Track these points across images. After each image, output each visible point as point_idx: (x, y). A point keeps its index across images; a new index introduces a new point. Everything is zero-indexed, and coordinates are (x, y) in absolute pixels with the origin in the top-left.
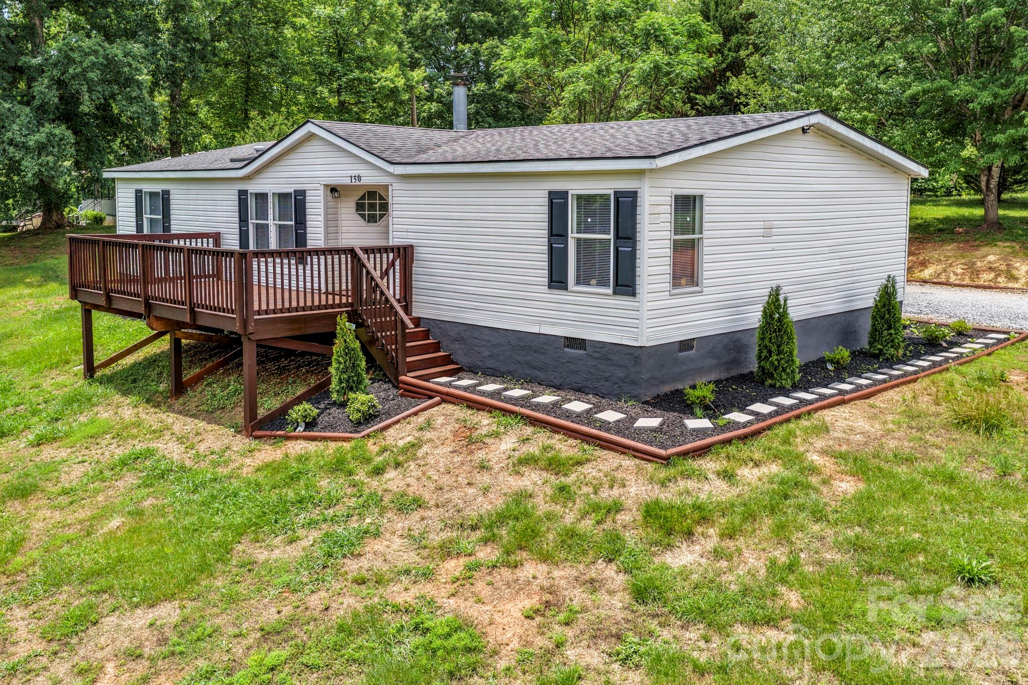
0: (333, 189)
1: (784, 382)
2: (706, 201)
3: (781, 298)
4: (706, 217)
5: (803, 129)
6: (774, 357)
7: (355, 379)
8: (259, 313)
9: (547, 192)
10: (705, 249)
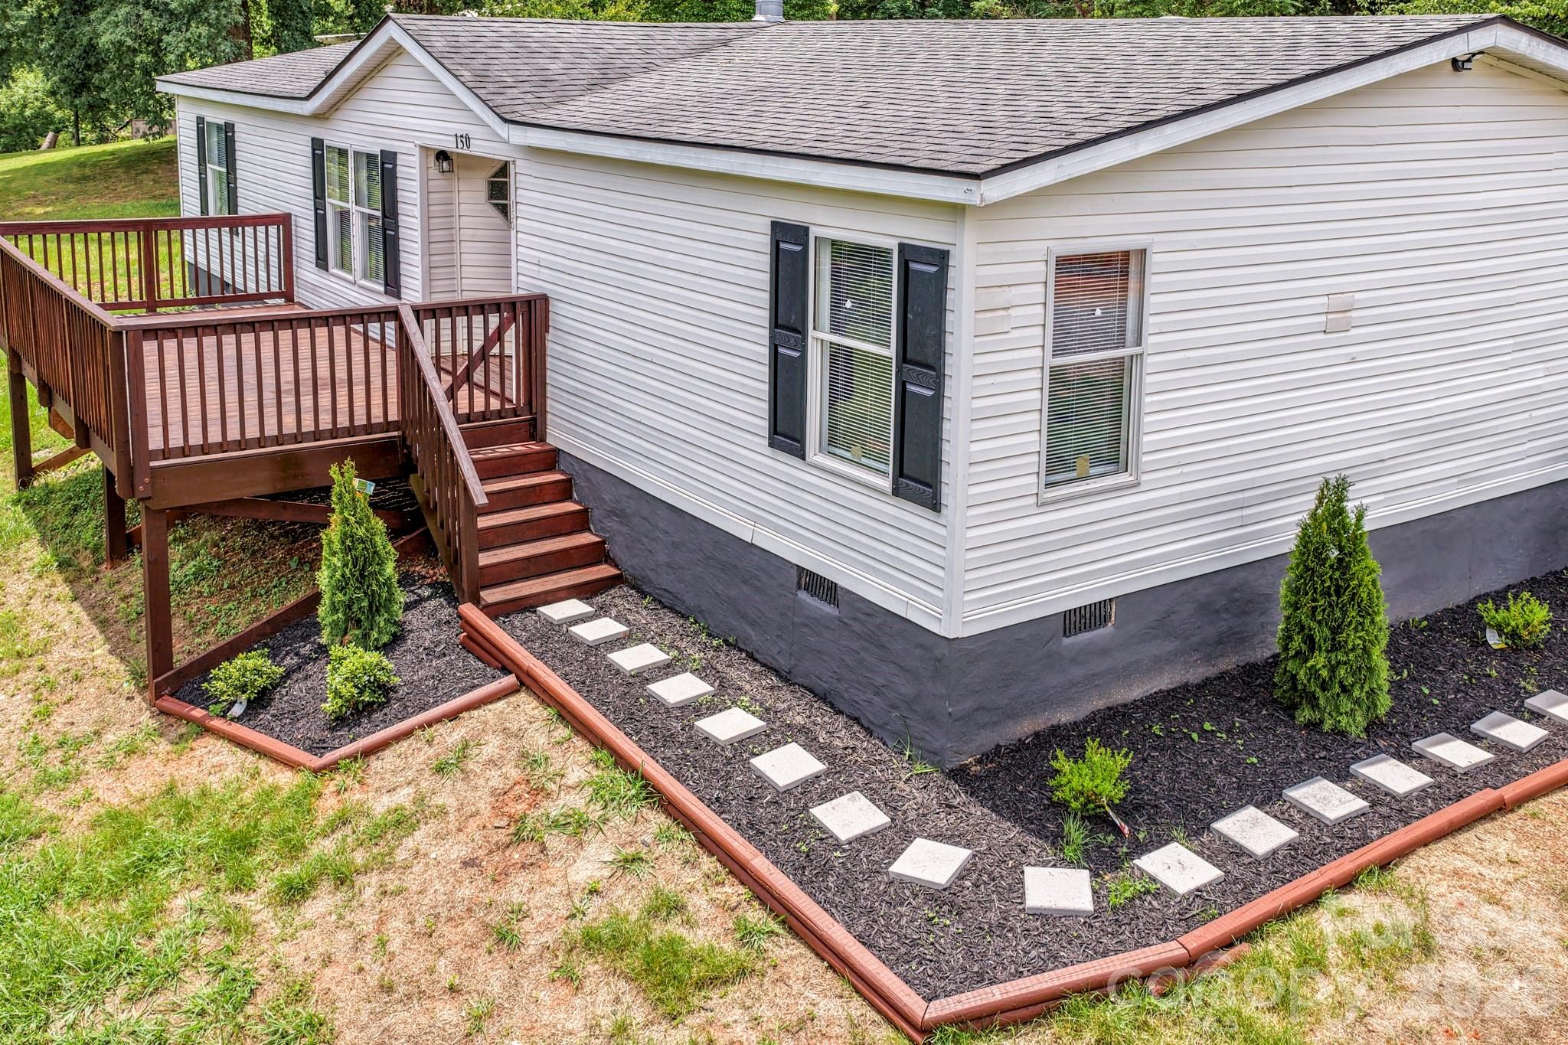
0: (442, 156)
1: (1344, 720)
2: (1154, 261)
3: (1350, 506)
4: (1152, 302)
5: (1454, 61)
6: (1319, 660)
7: (365, 604)
8: (166, 453)
9: (768, 221)
10: (1148, 379)
